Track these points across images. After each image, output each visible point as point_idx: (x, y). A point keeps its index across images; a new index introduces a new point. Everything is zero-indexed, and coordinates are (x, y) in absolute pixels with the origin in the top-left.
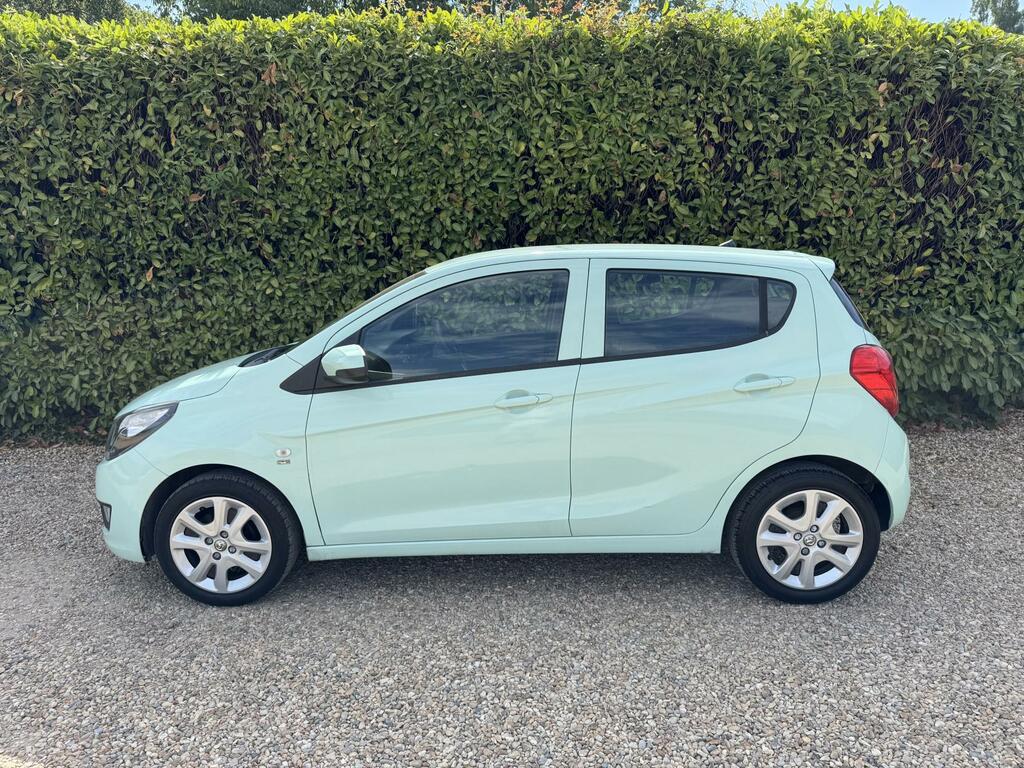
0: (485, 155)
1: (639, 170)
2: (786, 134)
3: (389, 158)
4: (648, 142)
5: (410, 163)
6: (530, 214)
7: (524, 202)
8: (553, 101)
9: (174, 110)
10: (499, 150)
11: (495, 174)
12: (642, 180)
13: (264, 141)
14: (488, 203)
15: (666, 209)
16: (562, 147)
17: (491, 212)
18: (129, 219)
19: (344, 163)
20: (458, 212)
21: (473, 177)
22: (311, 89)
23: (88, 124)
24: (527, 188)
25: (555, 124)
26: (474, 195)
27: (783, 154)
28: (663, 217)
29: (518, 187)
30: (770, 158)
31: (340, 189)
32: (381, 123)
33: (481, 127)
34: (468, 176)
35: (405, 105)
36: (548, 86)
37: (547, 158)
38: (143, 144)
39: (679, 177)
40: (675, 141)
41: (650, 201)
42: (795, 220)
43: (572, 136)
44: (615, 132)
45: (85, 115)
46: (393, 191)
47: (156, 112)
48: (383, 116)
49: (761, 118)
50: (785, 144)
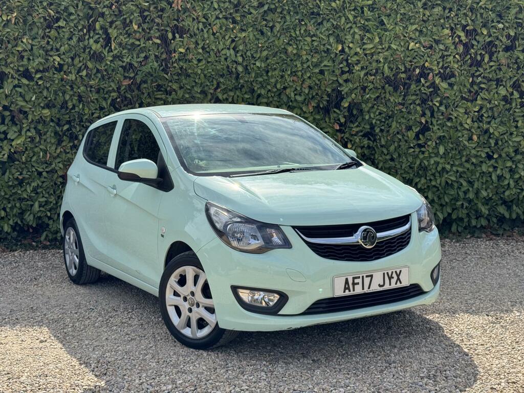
0: (316, 53)
1: (415, 61)
2: (508, 36)
3: (255, 56)
4: (420, 42)
5: (267, 59)
6: (345, 89)
7: (341, 81)
8: (359, 18)
9: (114, 26)
10: (325, 49)
11: (323, 65)
12: (417, 67)
13: (172, 47)
14: (318, 82)
15: (433, 85)
16: (365, 47)
17: (320, 88)
18: (80, 97)
19: (226, 59)
20: (299, 89)
21: (309, 67)
22: (204, 13)
23: (56, 34)
24: (343, 73)
25: (360, 33)
26: (309, 78)
27: (507, 49)
28: (431, 90)
29: (338, 72)
30: (499, 51)
31: (222, 76)
32: (250, 34)
33: (314, 35)
34: (305, 66)
35: (264, 22)
36: (354, 10)
37: (356, 54)
38: (94, 48)
39: (441, 65)
40: (437, 42)
41: (422, 80)
42: (517, 91)
43: (371, 40)
44: (399, 37)
45: (56, 30)
46: (256, 76)
47: (102, 28)
48: (250, 29)
49: (492, 26)
50: (509, 43)
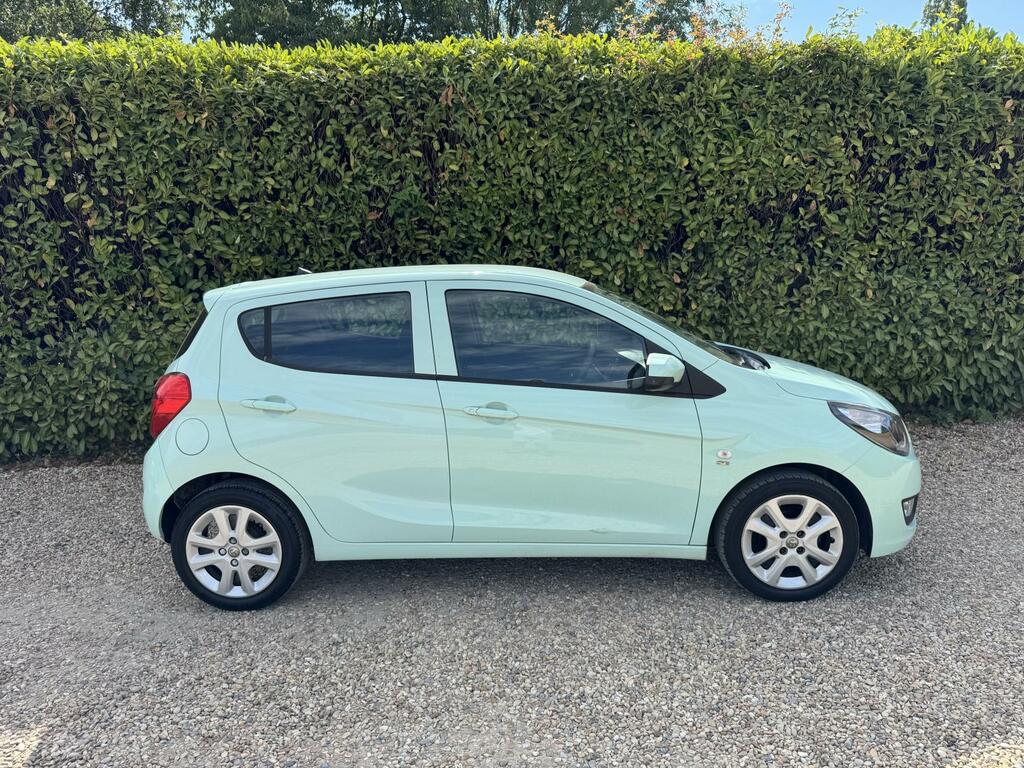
0: (651, 170)
1: (792, 182)
2: (924, 148)
3: (561, 175)
4: (799, 155)
5: (579, 180)
6: (691, 224)
7: (686, 212)
8: (713, 119)
9: (353, 131)
10: (665, 165)
11: (661, 188)
12: (793, 191)
13: (440, 162)
14: (652, 214)
15: (816, 218)
16: (722, 161)
17: (655, 223)
18: (306, 237)
19: (519, 181)
20: (625, 224)
21: (640, 191)
22: (486, 110)
23: (268, 145)
24: (690, 199)
25: (715, 140)
26: (640, 208)
27: (921, 166)
28: (813, 224)
29: (682, 199)
30: (909, 169)
31: (513, 206)
32: (555, 142)
33: (648, 144)
34: (635, 190)
35: (575, 125)
36: (706, 106)
37: (710, 171)
38: (324, 164)
39: (828, 188)
40: (824, 155)
41: (801, 211)
42: (932, 226)
43: (731, 151)
44: (770, 148)
45: (268, 137)
46: (563, 207)
47: (335, 134)
48: (555, 135)
49: (901, 133)
50: (925, 157)
